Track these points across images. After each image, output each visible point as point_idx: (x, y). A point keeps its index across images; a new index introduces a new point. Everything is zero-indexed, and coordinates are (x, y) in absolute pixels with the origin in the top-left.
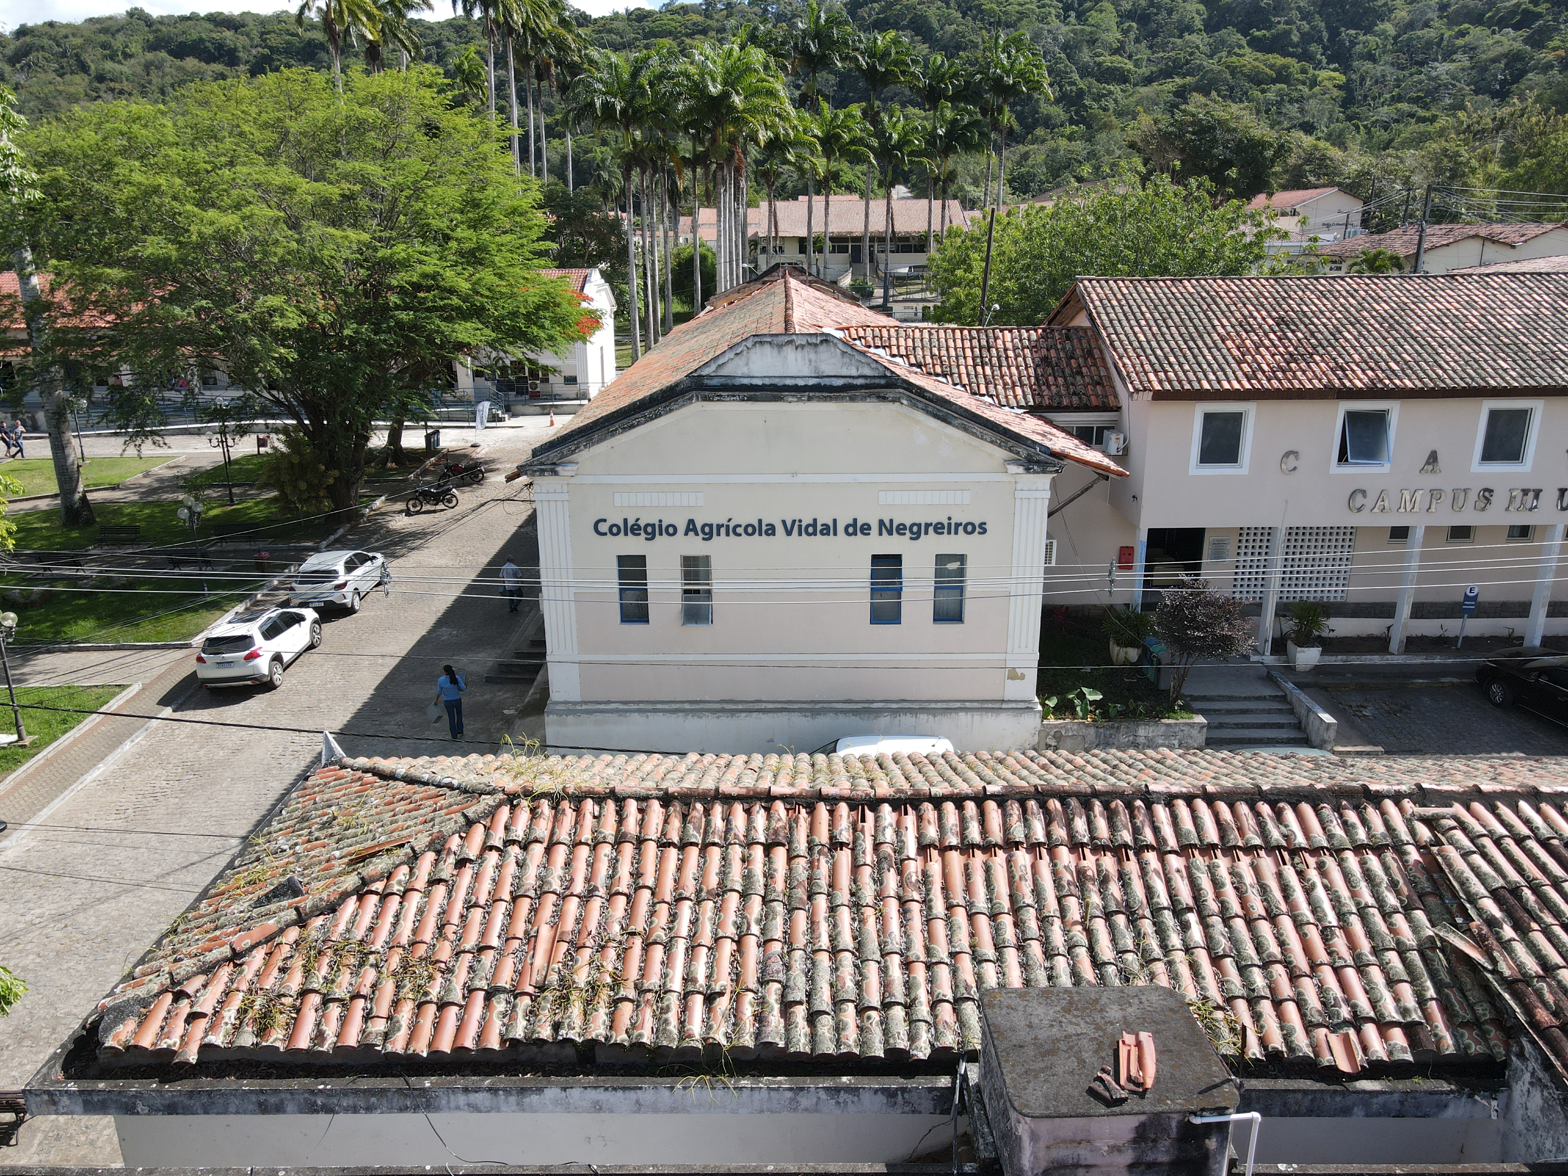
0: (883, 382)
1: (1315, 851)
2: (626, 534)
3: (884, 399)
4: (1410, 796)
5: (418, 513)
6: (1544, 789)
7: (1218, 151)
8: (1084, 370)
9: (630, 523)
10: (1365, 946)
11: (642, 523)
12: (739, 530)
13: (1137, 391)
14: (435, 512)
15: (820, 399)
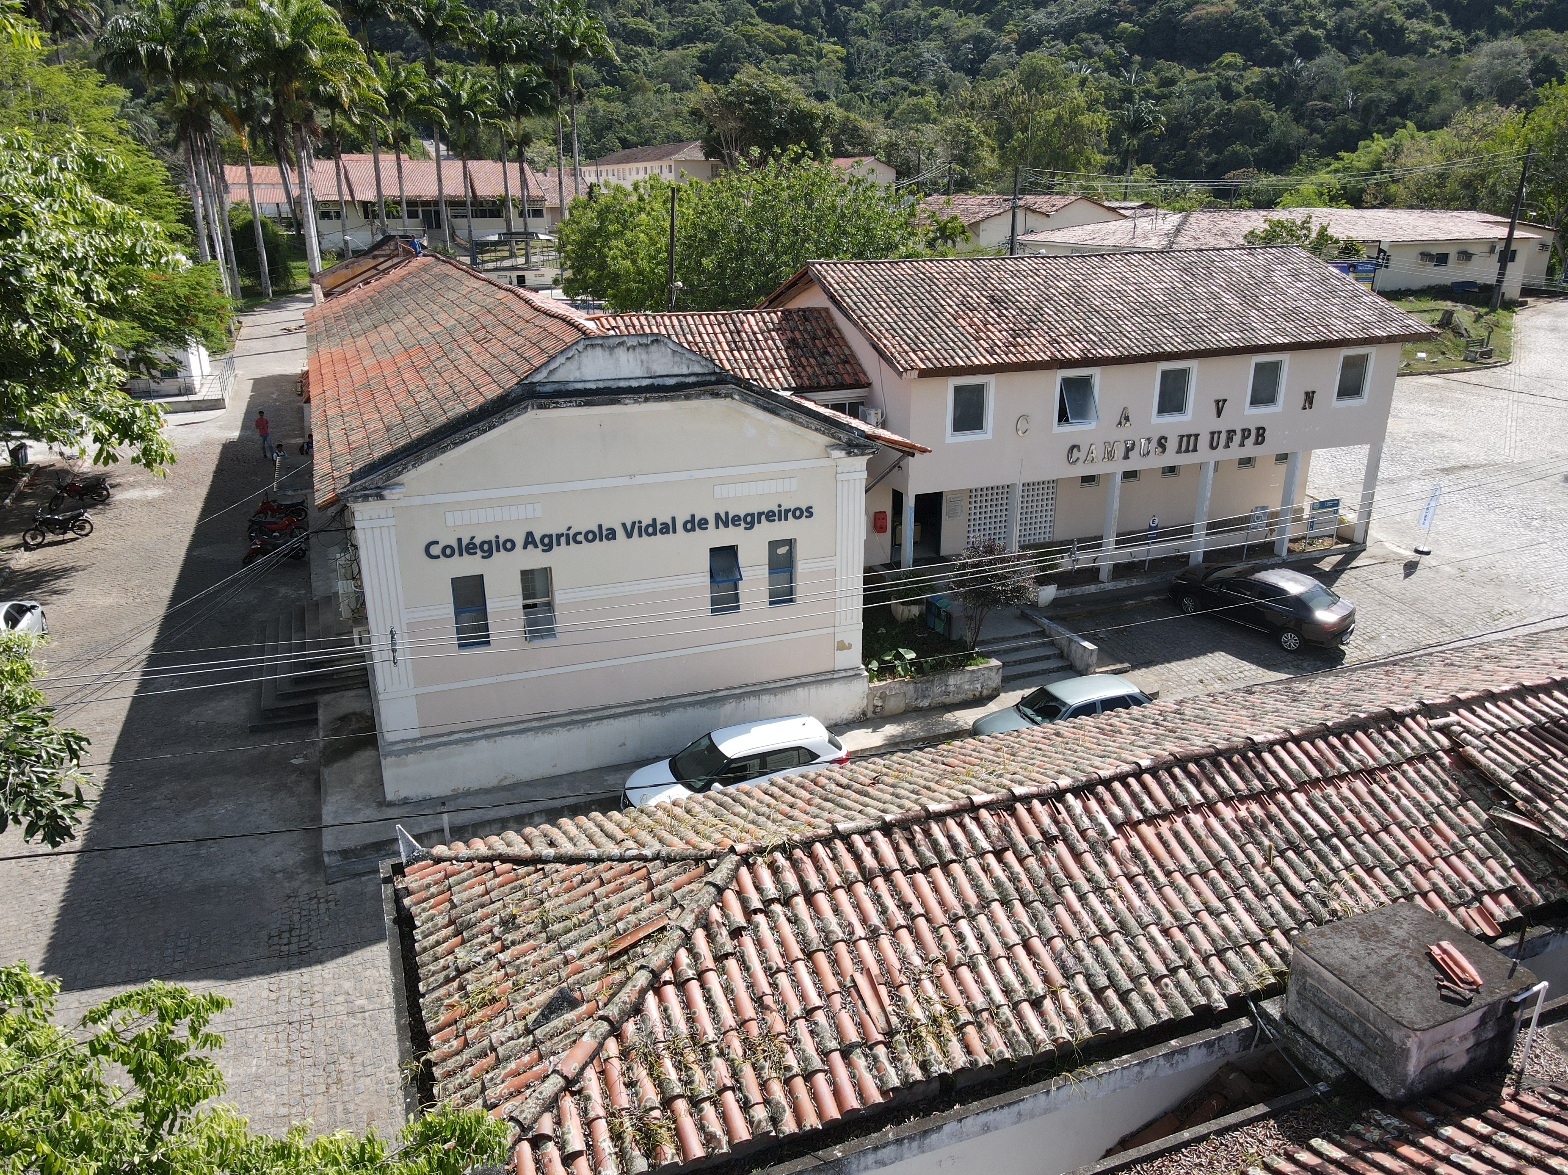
0: (713, 378)
1: (1384, 769)
2: (461, 555)
3: (717, 395)
4: (1419, 712)
5: (40, 546)
6: (1496, 690)
7: (774, 120)
8: (830, 350)
9: (465, 542)
10: (1453, 836)
11: (477, 541)
12: (579, 538)
13: (906, 370)
14: (63, 542)
15: (656, 400)
